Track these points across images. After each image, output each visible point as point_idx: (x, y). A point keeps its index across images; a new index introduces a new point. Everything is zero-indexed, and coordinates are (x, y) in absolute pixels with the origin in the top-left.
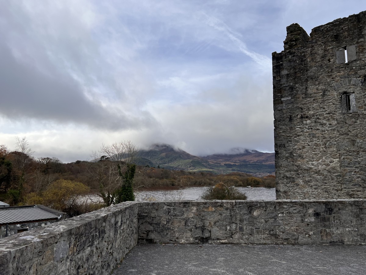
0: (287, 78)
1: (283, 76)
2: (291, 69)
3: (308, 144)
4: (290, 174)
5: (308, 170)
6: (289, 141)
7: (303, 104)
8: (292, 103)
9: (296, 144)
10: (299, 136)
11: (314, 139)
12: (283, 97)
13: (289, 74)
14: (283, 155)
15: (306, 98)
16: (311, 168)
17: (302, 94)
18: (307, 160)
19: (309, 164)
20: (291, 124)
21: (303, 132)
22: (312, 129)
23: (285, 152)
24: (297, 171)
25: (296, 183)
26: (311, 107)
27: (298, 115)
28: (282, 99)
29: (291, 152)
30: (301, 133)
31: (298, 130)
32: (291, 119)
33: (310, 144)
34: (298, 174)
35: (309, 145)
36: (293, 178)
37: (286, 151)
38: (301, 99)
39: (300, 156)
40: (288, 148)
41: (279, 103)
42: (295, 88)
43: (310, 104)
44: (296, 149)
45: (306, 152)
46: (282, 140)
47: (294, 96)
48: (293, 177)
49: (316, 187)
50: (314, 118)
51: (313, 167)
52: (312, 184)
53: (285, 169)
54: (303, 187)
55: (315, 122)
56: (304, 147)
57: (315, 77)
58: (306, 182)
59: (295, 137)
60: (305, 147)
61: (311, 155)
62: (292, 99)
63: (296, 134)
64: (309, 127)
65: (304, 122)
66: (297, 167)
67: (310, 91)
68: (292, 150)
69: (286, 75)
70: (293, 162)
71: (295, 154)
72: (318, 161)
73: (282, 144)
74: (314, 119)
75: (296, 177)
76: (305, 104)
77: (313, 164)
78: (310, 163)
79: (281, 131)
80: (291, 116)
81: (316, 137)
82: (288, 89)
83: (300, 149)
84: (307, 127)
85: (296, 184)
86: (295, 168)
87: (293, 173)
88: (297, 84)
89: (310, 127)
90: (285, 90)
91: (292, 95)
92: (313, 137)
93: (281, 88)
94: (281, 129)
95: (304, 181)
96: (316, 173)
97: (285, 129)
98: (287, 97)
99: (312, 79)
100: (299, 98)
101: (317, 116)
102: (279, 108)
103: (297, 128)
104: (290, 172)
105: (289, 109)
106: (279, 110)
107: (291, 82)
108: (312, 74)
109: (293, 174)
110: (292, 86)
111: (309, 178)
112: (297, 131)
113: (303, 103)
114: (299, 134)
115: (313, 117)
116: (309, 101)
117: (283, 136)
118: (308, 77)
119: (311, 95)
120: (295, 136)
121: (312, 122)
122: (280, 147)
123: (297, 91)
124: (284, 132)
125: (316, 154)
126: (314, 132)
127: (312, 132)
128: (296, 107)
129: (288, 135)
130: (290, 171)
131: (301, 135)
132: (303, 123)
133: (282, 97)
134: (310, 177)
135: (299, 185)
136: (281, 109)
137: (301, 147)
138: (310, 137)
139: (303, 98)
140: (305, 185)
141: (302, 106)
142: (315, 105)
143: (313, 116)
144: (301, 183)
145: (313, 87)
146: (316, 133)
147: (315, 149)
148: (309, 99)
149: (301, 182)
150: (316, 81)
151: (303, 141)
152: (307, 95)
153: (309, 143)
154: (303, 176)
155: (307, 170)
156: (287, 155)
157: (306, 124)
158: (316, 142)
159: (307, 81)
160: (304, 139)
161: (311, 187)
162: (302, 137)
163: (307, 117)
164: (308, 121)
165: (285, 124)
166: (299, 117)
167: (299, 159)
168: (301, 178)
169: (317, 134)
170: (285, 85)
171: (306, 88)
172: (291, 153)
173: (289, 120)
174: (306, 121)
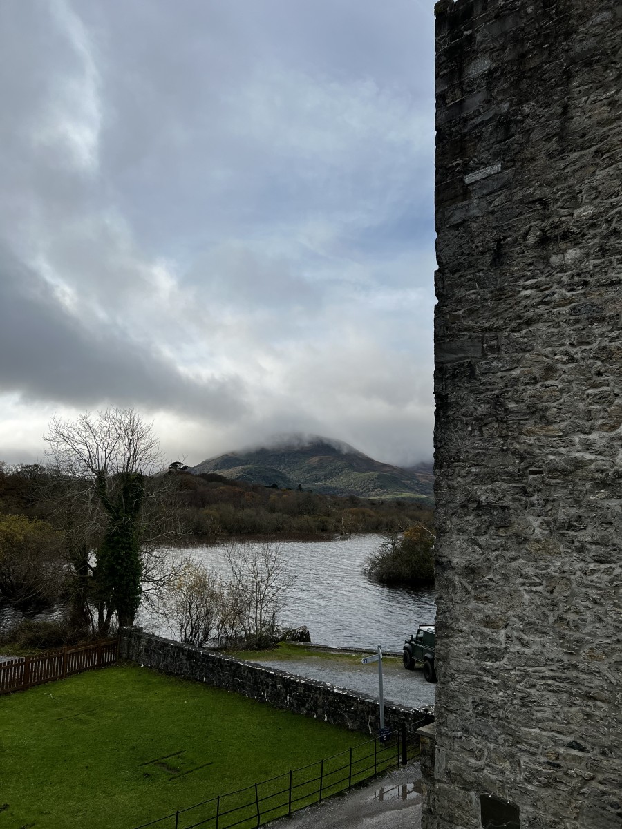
0: (488, 89)
1: (473, 82)
2: (503, 48)
3: (567, 354)
4: (493, 491)
5: (569, 472)
6: (491, 348)
7: (550, 184)
8: (507, 185)
9: (518, 361)
10: (529, 322)
11: (597, 329)
12: (472, 170)
13: (496, 69)
14: (464, 410)
15: (563, 151)
16: (580, 464)
17: (548, 140)
18: (563, 425)
19: (572, 444)
20: (501, 275)
21: (547, 303)
22: (585, 284)
23: (472, 398)
24: (521, 476)
25: (514, 529)
26: (585, 187)
27: (526, 234)
28: (469, 179)
29: (497, 396)
30: (542, 309)
31: (527, 297)
32: (499, 256)
33: (577, 352)
34: (524, 491)
35: (572, 359)
36: (504, 508)
37: (476, 391)
38: (542, 160)
39: (536, 412)
40: (484, 379)
41: (454, 199)
42: (517, 122)
43: (578, 175)
44: (516, 380)
45: (561, 391)
46: (462, 350)
47: (514, 159)
48: (505, 502)
49: (603, 550)
50: (595, 236)
51: (588, 456)
52: (585, 536)
53: (474, 470)
54: (544, 548)
55: (603, 251)
56: (550, 371)
57: (604, 53)
58: (560, 529)
59: (514, 330)
60: (556, 370)
61: (581, 405)
62: (504, 168)
63: (519, 317)
64: (572, 277)
65: (555, 260)
66: (522, 459)
67: (579, 120)
68: (501, 385)
69: (483, 76)
70: (505, 437)
71: (512, 405)
72: (613, 428)
73: (462, 365)
74: (596, 241)
75: (517, 504)
76: (557, 178)
77: (588, 446)
78: (576, 438)
79: (460, 313)
80: (499, 241)
81: (603, 319)
82: (491, 133)
83: (535, 380)
84: (565, 278)
85: (517, 535)
86: (513, 465)
87: (504, 486)
88: (527, 101)
89: (577, 279)
90: (479, 138)
91: (505, 152)
92: (592, 320)
93: (465, 135)
94: (459, 301)
95: (548, 523)
96: (604, 485)
97: (476, 301)
98: (486, 164)
99: (589, 64)
100: (533, 159)
101: (609, 221)
102: (456, 219)
103: (525, 288)
104: (493, 481)
105: (492, 213)
106: (456, 227)
107: (502, 101)
108: (590, 43)
109: (504, 493)
110: (506, 115)
111: (573, 511)
112: (524, 303)
113: (551, 176)
114: (530, 314)
115: (592, 232)
116: (574, 163)
117: (468, 329)
118: (573, 62)
119: (583, 136)
120: (514, 324)
121: (587, 255)
122: (454, 376)
123: (528, 132)
124: (471, 312)
125: (601, 398)
126: (595, 299)
127: (588, 300)
128: (521, 201)
129: (487, 325)
130: (492, 477)
131: (539, 319)
132: (548, 264)
133: (467, 170)
134: (577, 503)
135: (526, 540)
136: (464, 221)
137: (537, 371)
138: (577, 322)
139: (550, 155)
140: (553, 540)
141: (546, 190)
142: (601, 174)
143: (593, 225)
144: (538, 531)
145: (592, 98)
146: (606, 302)
147: (599, 374)
148: (575, 155)
149: (535, 525)
150: (606, 68)
151: (546, 344)
152: (565, 140)
153: (572, 351)
154: (547, 501)
155: (564, 473)
156: (482, 409)
157: (563, 268)
158: (606, 343)
159: (568, 76)
160: (553, 335)
161: (581, 550)
162: (542, 327)
163: (565, 236)
164: (572, 254)
165: (478, 280)
166: (531, 239)
167: (529, 425)
168: (537, 509)
169: (610, 306)
170: (477, 121)
171: (566, 108)
172: (498, 402)
173: (494, 260)
174: (563, 252)
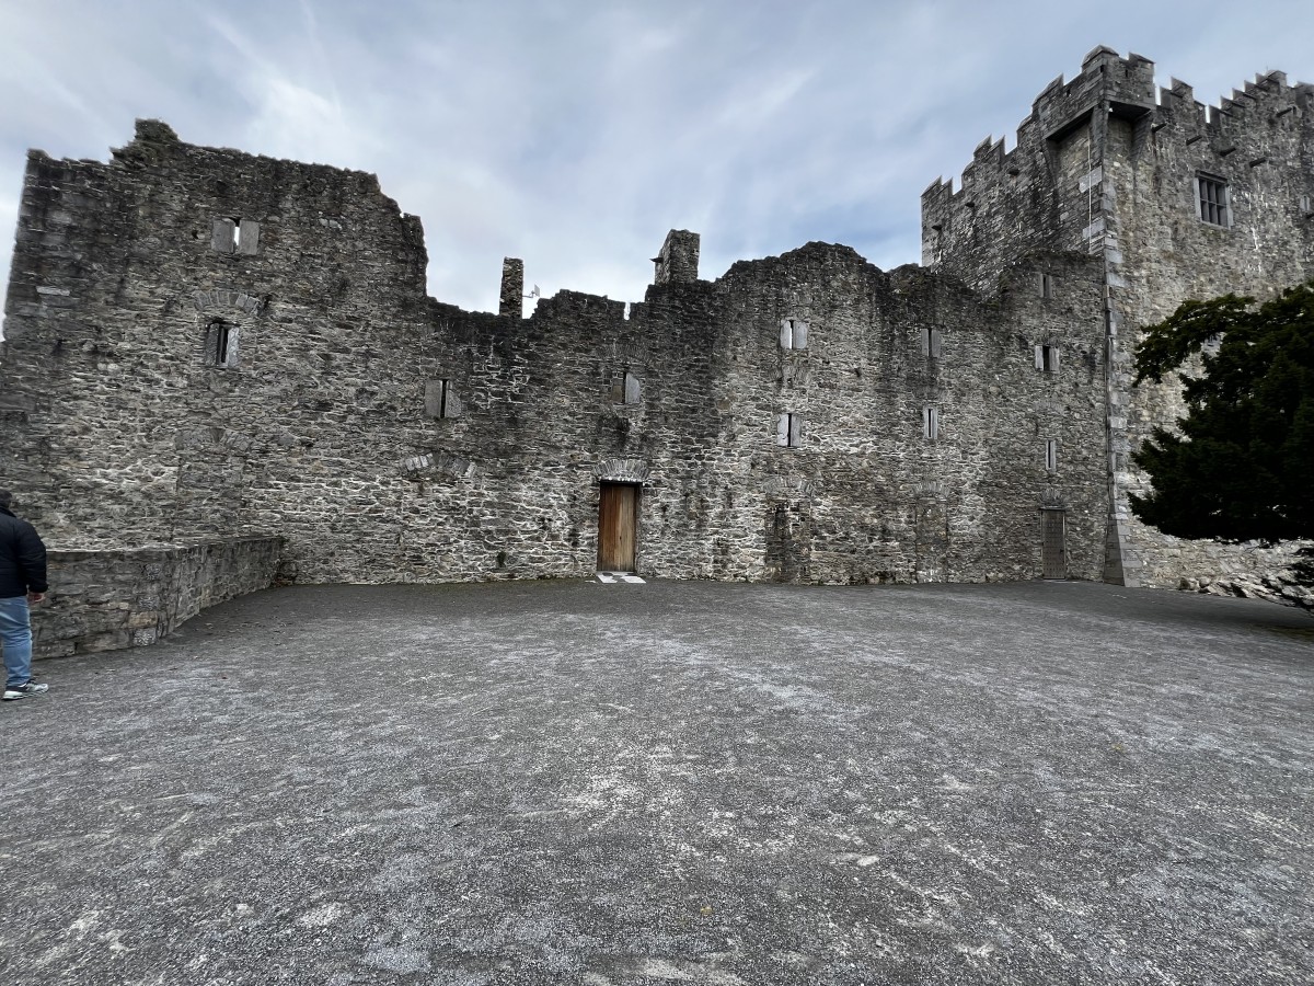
0: (67, 237)
1: (54, 225)
2: (84, 217)
3: (100, 422)
4: (31, 497)
5: (90, 489)
6: (44, 407)
7: (105, 320)
8: (72, 307)
9: (64, 420)
10: (76, 398)
11: (121, 413)
12: (45, 285)
13: (75, 228)
14: (13, 443)
15: (117, 304)
16: (98, 485)
17: (108, 294)
18: (90, 462)
19: (95, 473)
20: (59, 363)
21: (92, 390)
22: (118, 386)
23: (21, 436)
24: (55, 489)
25: (44, 520)
26: (127, 332)
27: (83, 343)
28: (40, 289)
29: (44, 438)
30: (87, 392)
31: (76, 382)
32: (59, 349)
33: (107, 423)
34: (56, 498)
35: (102, 426)
36: (37, 508)
37: (26, 432)
38: (101, 304)
39: (73, 453)
40: (34, 426)
41: (25, 298)
42: (86, 271)
43: (124, 322)
44: (61, 431)
45: (93, 443)
46: (17, 402)
47: (84, 295)
48: (39, 504)
49: (104, 531)
50: (129, 362)
51: (104, 481)
52: (94, 524)
53: (15, 482)
54: (65, 531)
55: (132, 371)
56: (86, 430)
57: (152, 262)
58: (77, 520)
59: (64, 400)
60: (91, 431)
61: (105, 453)
62: (72, 295)
63: (69, 393)
64: (111, 380)
65: (101, 366)
66: (57, 479)
67: (129, 291)
68: (48, 432)
69: (65, 226)
70: (45, 465)
71: (54, 446)
72: (122, 468)
73: (16, 413)
74: (130, 364)
75: (48, 506)
76: (110, 319)
77: (105, 476)
78: (98, 471)
79: (20, 377)
80: (60, 341)
81: (126, 409)
82: (65, 268)
83: (74, 434)
84: (106, 379)
85: (45, 524)
86: (49, 482)
87: (40, 494)
88: (96, 262)
89: (113, 382)
90: (55, 266)
91: (75, 286)
92: (119, 408)
93: (42, 258)
94: (19, 369)
95: (70, 517)
96: (112, 497)
97: (34, 373)
98: (59, 287)
99: (142, 263)
100: (95, 300)
101: (139, 357)
102: (26, 311)
103: (76, 376)
104: (31, 491)
105: (58, 320)
106: (25, 318)
107: (76, 251)
108: (145, 251)
109: (39, 498)
110: (79, 262)
111: (88, 510)
112: (74, 385)
113: (107, 316)
114: (78, 393)
115: (127, 359)
116: (123, 315)
117: (25, 390)
118: (132, 255)
119: (132, 302)
120: (64, 396)
121: (123, 370)
122: (7, 419)
123: (95, 281)
124: (29, 380)
125: (118, 451)
126: (124, 396)
127: (119, 396)
128: (82, 322)
129: (42, 391)
130: (31, 488)
131: (84, 398)
132: (96, 367)
133: (40, 282)
134: (93, 506)
135: (52, 526)
136: (32, 317)
137: (76, 428)
138: (109, 406)
139: (107, 302)
140: (72, 527)
141: (102, 323)
142: (138, 329)
143: (128, 355)
144: (62, 521)
145: (140, 283)
146: (129, 400)
147: (119, 438)
148: (124, 311)
149: (60, 518)
150: (152, 271)
151: (86, 413)
152: (119, 299)
153: (104, 422)
154: (71, 505)
155: (87, 489)
156: (28, 445)
157: (106, 373)
158: (126, 422)
159: (127, 262)
160: (92, 410)
161: (90, 531)
162: (85, 404)
163: (110, 355)
164: (112, 367)
165: (39, 360)
166: (86, 348)
167: (66, 459)
168: (63, 509)
169: (131, 403)
170: (55, 254)
171: (122, 281)
172: (44, 441)
173: (54, 352)
174: (107, 363)
